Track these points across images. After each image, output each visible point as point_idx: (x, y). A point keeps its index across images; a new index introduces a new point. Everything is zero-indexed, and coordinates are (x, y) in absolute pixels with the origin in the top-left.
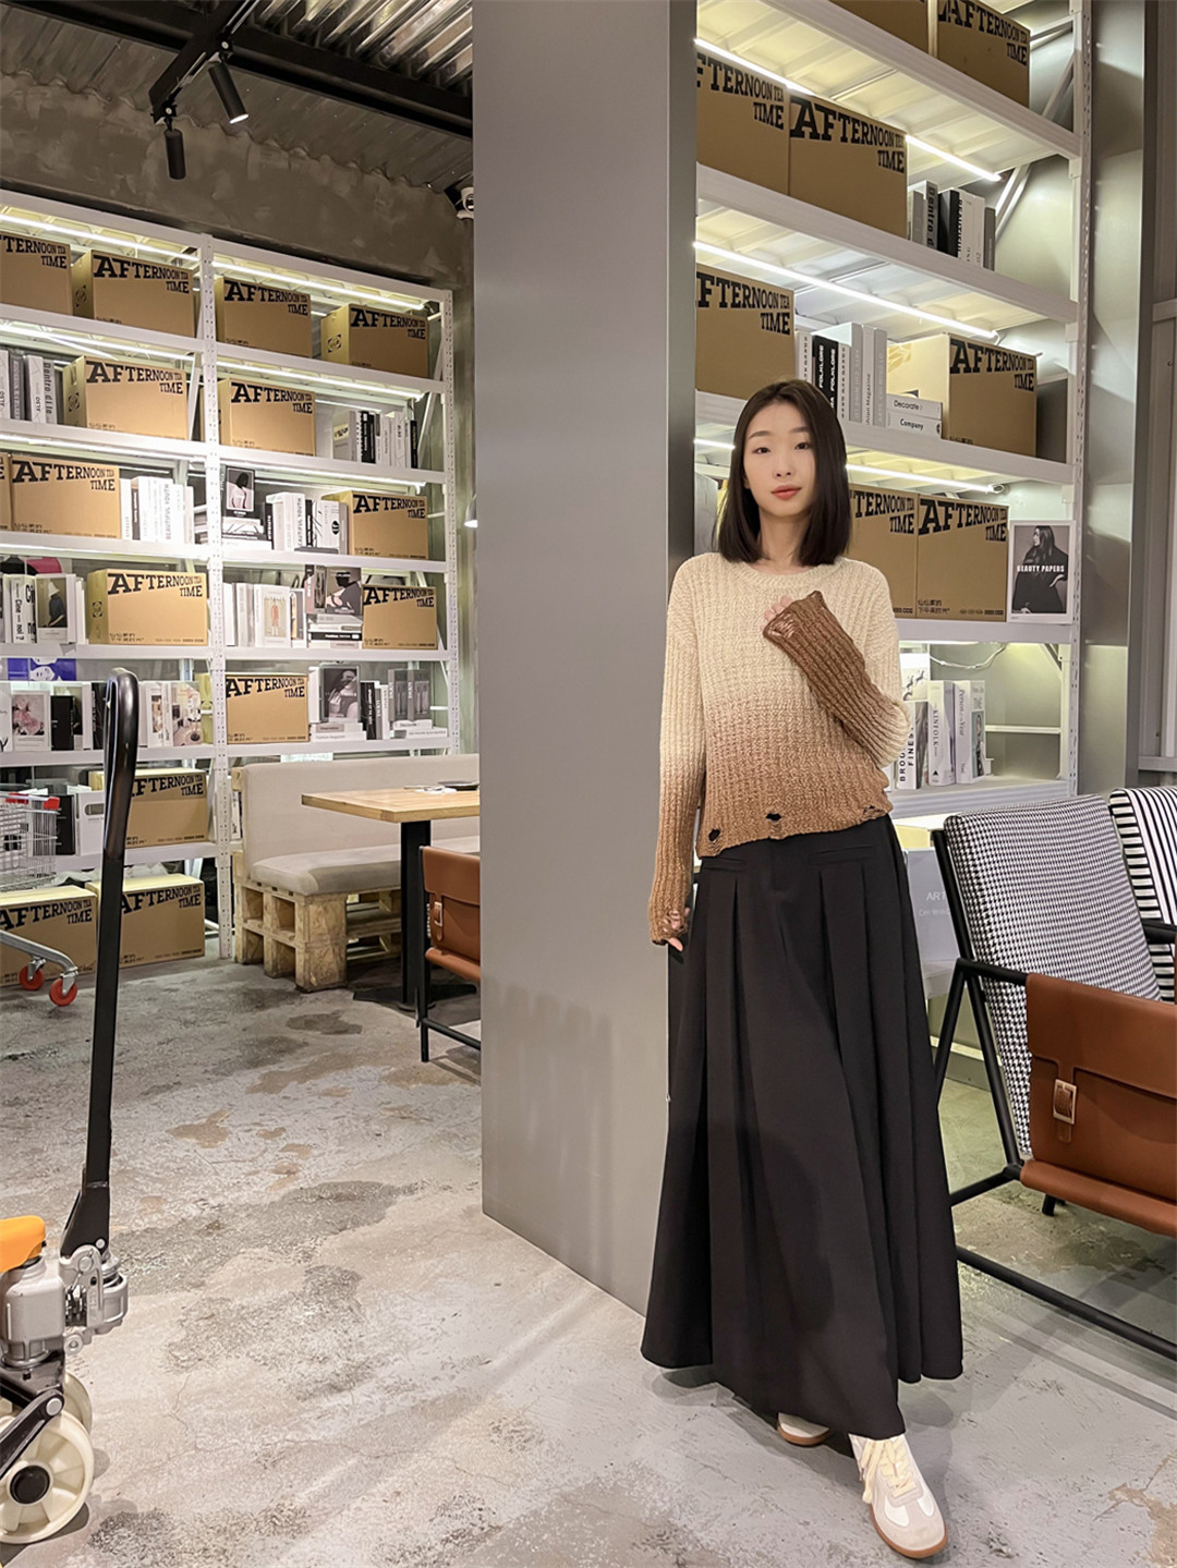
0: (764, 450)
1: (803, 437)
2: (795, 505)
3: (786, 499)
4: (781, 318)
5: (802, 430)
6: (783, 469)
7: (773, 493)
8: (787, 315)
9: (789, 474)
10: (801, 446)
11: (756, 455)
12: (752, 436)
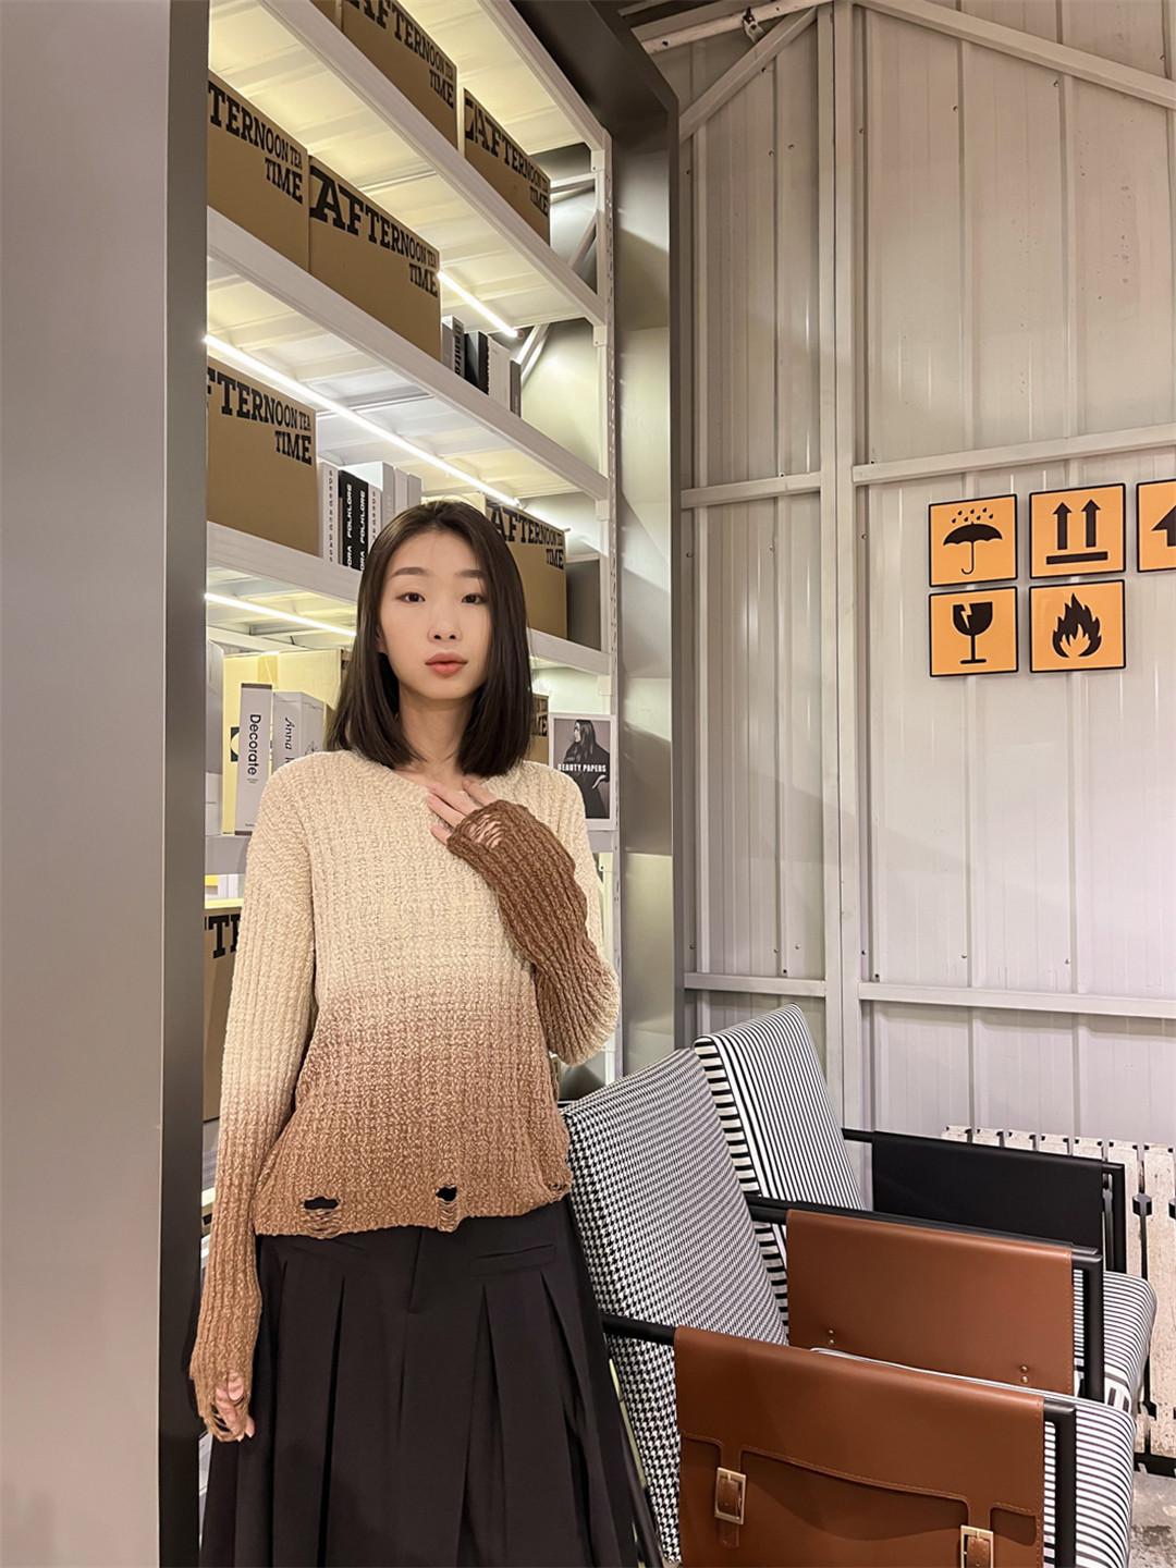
0: (414, 597)
1: (474, 586)
2: (458, 686)
3: (446, 676)
4: (300, 441)
5: (473, 574)
6: (446, 629)
7: (428, 664)
8: (308, 439)
9: (453, 637)
10: (470, 599)
11: (397, 602)
12: (398, 573)
